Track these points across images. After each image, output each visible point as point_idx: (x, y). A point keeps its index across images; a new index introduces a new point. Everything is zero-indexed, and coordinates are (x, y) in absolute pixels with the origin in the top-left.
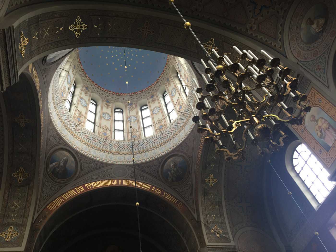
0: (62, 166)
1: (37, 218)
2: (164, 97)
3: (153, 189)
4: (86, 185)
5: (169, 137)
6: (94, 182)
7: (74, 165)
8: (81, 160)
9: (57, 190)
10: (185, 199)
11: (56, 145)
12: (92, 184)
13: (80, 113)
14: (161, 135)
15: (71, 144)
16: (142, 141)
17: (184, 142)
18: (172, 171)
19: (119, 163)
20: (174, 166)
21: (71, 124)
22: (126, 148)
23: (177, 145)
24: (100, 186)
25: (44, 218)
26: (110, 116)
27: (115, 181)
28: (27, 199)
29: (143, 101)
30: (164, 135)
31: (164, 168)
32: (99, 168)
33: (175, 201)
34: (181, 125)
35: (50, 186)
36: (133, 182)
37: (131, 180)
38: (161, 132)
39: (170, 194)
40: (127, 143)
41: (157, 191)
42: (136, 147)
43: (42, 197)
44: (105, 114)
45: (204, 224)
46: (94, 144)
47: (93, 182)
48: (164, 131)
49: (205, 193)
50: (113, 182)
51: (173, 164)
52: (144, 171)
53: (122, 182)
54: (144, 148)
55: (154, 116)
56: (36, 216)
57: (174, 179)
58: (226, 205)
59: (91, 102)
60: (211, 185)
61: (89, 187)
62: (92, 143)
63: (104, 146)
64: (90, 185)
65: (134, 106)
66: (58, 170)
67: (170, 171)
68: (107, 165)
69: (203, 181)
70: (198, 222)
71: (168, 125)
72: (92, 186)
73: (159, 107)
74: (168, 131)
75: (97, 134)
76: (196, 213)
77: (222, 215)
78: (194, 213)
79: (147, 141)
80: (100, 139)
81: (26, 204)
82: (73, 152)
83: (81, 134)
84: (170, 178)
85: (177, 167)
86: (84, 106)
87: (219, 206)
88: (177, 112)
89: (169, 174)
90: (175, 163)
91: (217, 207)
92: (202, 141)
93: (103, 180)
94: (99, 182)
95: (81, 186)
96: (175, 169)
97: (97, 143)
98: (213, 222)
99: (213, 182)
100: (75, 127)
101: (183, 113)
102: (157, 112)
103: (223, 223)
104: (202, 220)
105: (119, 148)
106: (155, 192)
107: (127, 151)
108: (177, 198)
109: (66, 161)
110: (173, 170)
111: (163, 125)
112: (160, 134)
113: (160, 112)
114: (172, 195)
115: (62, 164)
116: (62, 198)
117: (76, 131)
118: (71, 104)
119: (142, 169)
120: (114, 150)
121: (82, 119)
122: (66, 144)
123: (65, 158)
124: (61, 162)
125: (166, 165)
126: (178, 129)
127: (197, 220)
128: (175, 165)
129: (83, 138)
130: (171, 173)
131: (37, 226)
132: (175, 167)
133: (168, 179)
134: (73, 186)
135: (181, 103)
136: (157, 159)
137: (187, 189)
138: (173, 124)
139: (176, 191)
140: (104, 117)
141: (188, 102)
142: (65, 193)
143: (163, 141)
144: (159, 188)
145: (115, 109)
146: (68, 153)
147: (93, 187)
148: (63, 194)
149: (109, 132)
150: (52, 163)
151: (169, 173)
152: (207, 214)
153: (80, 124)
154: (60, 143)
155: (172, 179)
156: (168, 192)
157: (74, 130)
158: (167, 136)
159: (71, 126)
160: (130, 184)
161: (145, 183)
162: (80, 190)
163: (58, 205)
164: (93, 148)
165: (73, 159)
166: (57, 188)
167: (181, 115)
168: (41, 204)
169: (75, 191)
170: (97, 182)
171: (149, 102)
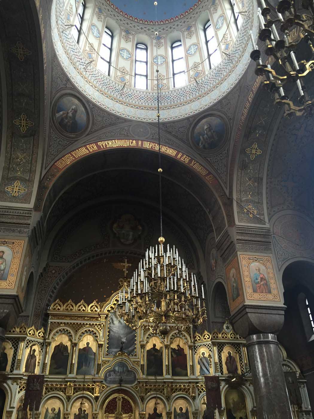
0: (70, 117)
1: (45, 175)
2: (205, 30)
3: (179, 156)
4: (99, 143)
5: (206, 89)
6: (109, 140)
7: (84, 117)
8: (92, 111)
9: (66, 145)
10: (217, 171)
11: (62, 89)
12: (106, 142)
13: (91, 46)
14: (195, 87)
15: (81, 89)
16: (170, 93)
17: (225, 98)
18: (206, 136)
19: (139, 120)
20: (208, 130)
21: (80, 61)
22: (149, 100)
23: (216, 101)
24: (115, 146)
25: (53, 176)
26: (129, 54)
27: (134, 142)
28: (33, 152)
29: (176, 34)
30: (200, 87)
31: (196, 130)
32: (114, 124)
33: (204, 172)
34: (225, 74)
35: (58, 140)
36: (155, 146)
37: (153, 143)
38: (196, 81)
39: (200, 164)
40: (151, 94)
41: (184, 159)
42: (162, 100)
43: (49, 152)
44: (123, 51)
45: (237, 202)
46: (109, 92)
47: (107, 140)
48: (201, 81)
49: (244, 167)
50: (132, 143)
51: (207, 126)
52: (170, 133)
53: (142, 144)
54: (172, 103)
55: (189, 58)
56: (44, 173)
57: (207, 146)
58: (267, 183)
59: (105, 32)
60: (252, 157)
61: (102, 145)
62: (106, 91)
63: (121, 95)
64: (104, 143)
65: (163, 41)
66: (67, 121)
67: (203, 136)
68: (125, 120)
69: (243, 151)
70: (229, 199)
71: (207, 72)
72: (106, 145)
73: (197, 45)
74: (206, 81)
75: (113, 79)
76: (228, 187)
77: (260, 194)
78: (227, 188)
79: (177, 94)
80: (117, 85)
81: (32, 158)
82: (83, 100)
83: (93, 77)
84: (201, 144)
85: (212, 131)
86: (96, 37)
87: (258, 184)
88: (222, 53)
89: (200, 139)
90: (210, 125)
91: (256, 184)
92: (251, 98)
93: (119, 139)
94: (115, 141)
95: (93, 143)
96: (209, 133)
97: (112, 91)
98: (247, 201)
99: (255, 154)
100: (85, 66)
101: (229, 56)
102: (193, 53)
103: (260, 203)
104: (235, 197)
105: (141, 101)
106: (182, 159)
107: (150, 104)
108: (207, 169)
109: (75, 111)
110: (207, 134)
111: (201, 72)
112: (195, 84)
113: (198, 52)
114: (202, 165)
115: (70, 114)
116: (73, 155)
117: (86, 71)
118: (80, 32)
119: (168, 130)
120: (134, 102)
121: (94, 56)
122: (74, 88)
123: (74, 107)
124: (69, 111)
125: (198, 127)
126: (220, 79)
127: (228, 196)
128: (210, 128)
129: (95, 83)
130: (203, 138)
131: (46, 184)
132: (210, 130)
133: (198, 144)
134: (83, 143)
135: (228, 40)
136: (188, 119)
137: (221, 160)
138: (214, 71)
139: (207, 160)
140: (122, 55)
141: (238, 39)
142: (75, 150)
143: (197, 94)
144: (187, 156)
145: (137, 45)
146: (78, 102)
147: (108, 146)
148: (73, 151)
149: (127, 77)
150: (58, 112)
151: (201, 137)
152: (242, 190)
153: (91, 62)
154: (68, 86)
155: (204, 146)
156: (196, 161)
157: (84, 70)
158: (203, 88)
159: (80, 64)
160: (152, 147)
161: (170, 147)
162: (93, 148)
163: (68, 164)
164: (107, 97)
165: (83, 109)
166: (66, 143)
167: (226, 58)
168: (49, 160)
169: (87, 149)
170: (112, 141)
171: (183, 37)
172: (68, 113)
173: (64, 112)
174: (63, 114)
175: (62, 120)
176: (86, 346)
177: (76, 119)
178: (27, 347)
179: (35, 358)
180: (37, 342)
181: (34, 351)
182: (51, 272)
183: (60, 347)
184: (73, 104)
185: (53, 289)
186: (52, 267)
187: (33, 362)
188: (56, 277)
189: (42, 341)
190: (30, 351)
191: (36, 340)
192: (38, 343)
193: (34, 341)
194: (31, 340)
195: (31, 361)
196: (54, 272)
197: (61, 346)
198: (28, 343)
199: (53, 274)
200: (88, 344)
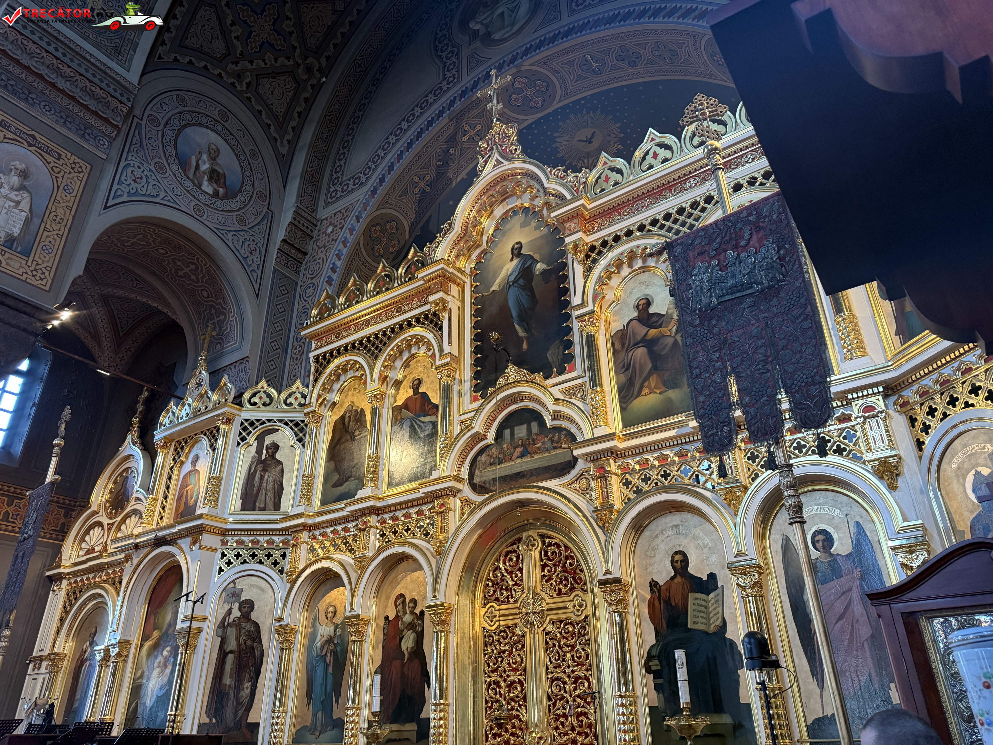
176: (411, 392)
178: (243, 439)
179: (279, 468)
180: (280, 421)
181: (275, 447)
182: (325, 232)
183: (347, 420)
185: (330, 273)
186: (326, 219)
187: (271, 479)
188: (336, 240)
189: (297, 416)
190: (259, 451)
191: (276, 416)
192: (286, 424)
193: (269, 421)
194: (258, 420)
195: (262, 477)
196: (330, 230)
197: (350, 417)
198: (245, 429)
199: (329, 235)
200: (417, 384)
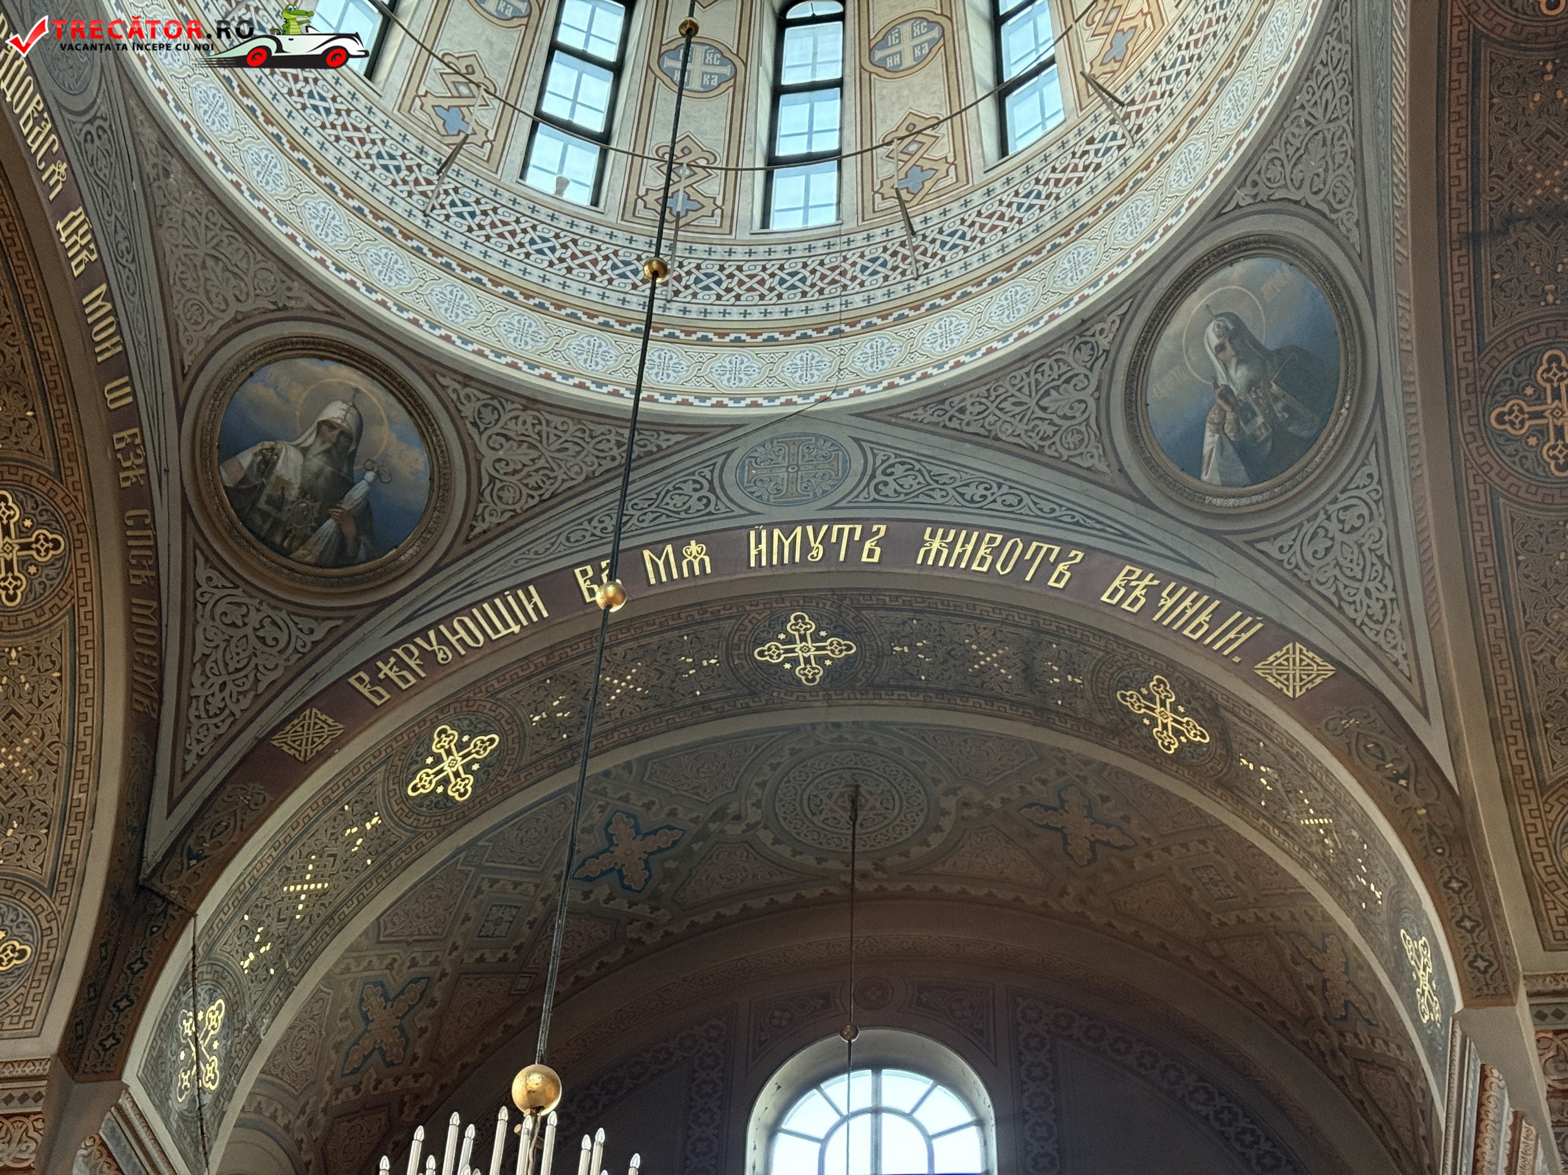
172: (1226, 394)
173: (1213, 416)
174: (1220, 428)
175: (1244, 449)
177: (1271, 346)
184: (1197, 334)
